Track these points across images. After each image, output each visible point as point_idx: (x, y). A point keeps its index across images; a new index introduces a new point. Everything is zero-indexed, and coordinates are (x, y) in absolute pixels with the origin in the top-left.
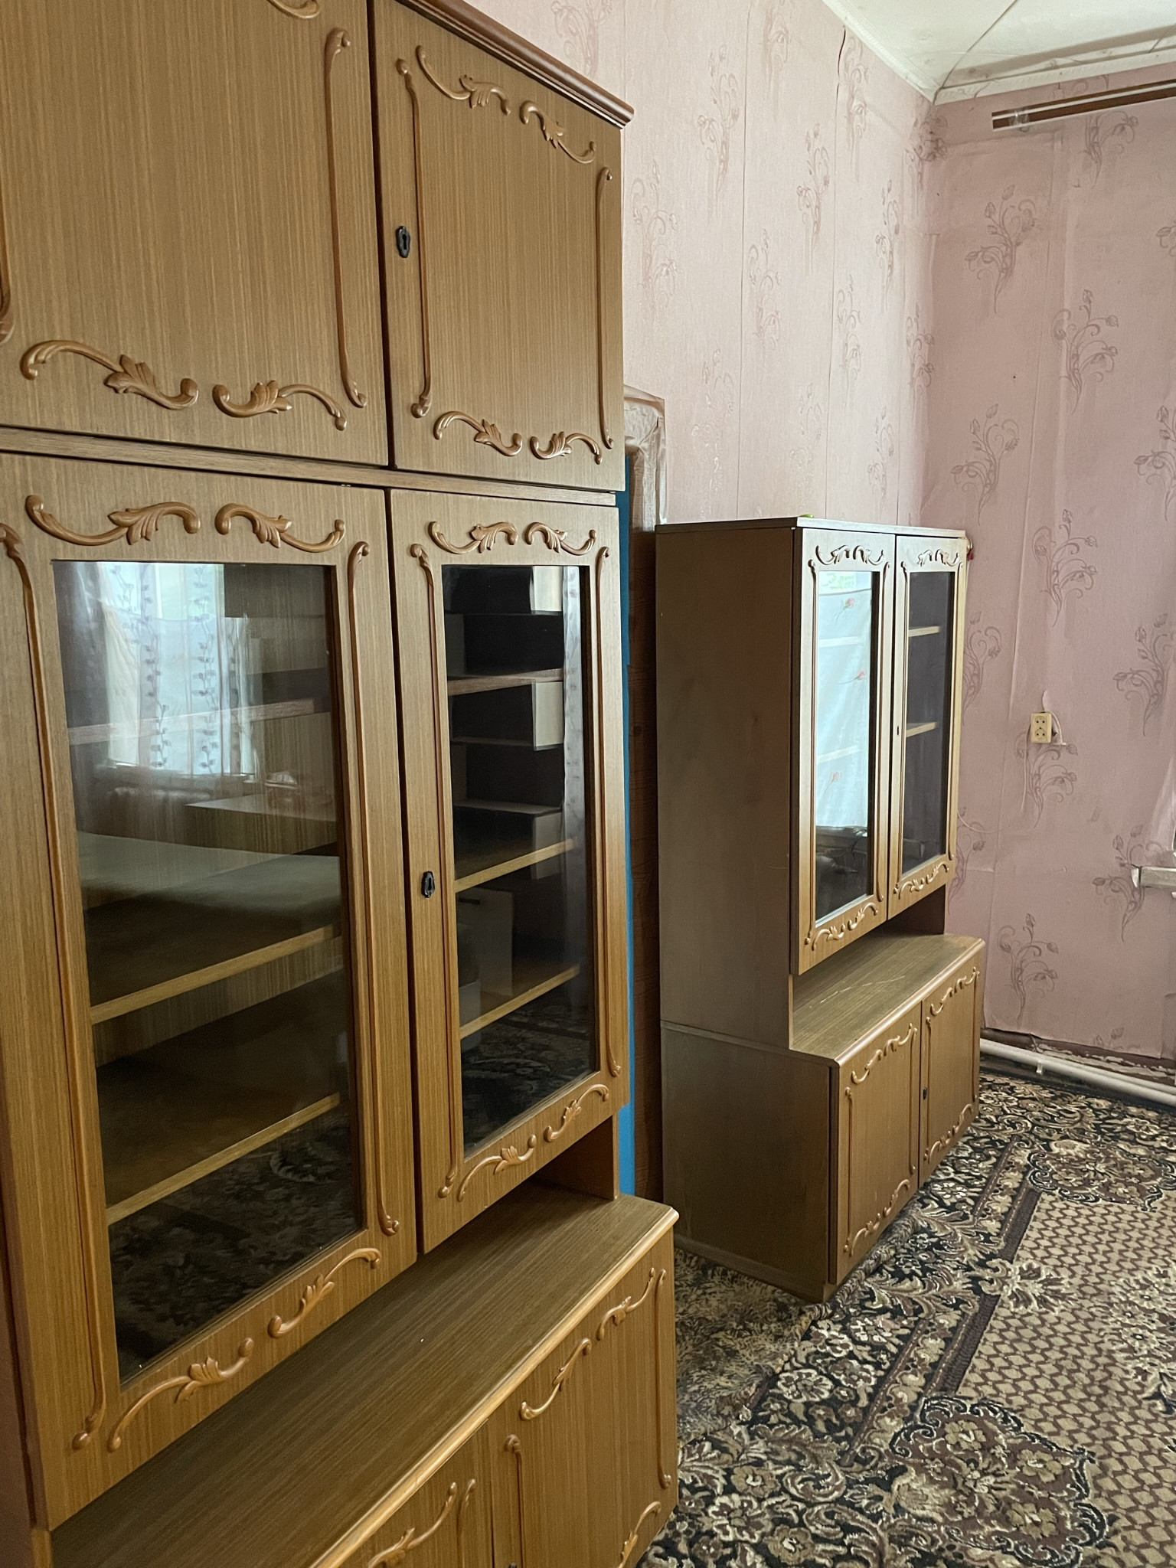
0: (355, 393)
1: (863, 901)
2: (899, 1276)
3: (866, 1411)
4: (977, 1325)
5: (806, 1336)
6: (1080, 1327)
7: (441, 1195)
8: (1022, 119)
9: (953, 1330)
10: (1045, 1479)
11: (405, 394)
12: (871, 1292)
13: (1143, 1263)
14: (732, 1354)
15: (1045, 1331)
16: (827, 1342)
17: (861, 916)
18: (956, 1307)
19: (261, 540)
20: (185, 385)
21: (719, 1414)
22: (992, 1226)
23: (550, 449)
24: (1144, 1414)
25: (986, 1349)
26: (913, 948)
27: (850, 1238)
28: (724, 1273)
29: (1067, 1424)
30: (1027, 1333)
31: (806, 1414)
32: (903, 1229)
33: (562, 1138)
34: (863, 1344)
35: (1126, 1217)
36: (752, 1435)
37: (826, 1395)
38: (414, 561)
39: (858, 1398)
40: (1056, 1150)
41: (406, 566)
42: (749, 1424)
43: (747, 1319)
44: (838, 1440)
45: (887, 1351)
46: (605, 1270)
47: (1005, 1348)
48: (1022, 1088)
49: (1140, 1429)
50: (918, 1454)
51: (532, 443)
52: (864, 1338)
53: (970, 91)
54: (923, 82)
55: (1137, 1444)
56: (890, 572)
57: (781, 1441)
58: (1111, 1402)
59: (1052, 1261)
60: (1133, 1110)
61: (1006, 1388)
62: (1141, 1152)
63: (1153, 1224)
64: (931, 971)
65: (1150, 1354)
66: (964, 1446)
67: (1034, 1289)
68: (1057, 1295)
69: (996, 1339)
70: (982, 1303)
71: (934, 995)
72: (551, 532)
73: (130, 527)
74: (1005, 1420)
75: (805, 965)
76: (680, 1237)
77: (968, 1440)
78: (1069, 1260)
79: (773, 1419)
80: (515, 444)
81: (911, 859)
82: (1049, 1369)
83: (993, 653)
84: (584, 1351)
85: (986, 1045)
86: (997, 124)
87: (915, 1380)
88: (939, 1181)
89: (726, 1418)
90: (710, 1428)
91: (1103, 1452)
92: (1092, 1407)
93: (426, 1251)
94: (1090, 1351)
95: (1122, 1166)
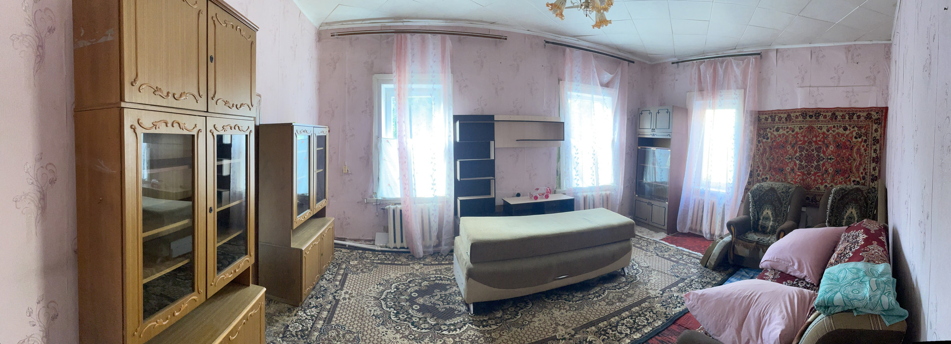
0: (201, 94)
1: (308, 211)
2: (317, 298)
3: (310, 331)
4: (335, 307)
5: (295, 315)
6: (357, 303)
7: (211, 285)
8: (337, 35)
9: (330, 309)
10: (351, 340)
11: (211, 95)
12: (310, 303)
13: (370, 286)
14: (277, 321)
15: (350, 305)
16: (300, 316)
17: (307, 214)
18: (330, 303)
19: (180, 128)
20: (168, 93)
21: (274, 336)
22: (338, 283)
23: (240, 107)
24: (371, 320)
25: (337, 312)
26: (318, 221)
27: (305, 291)
28: (275, 302)
29: (355, 326)
30: (346, 307)
31: (296, 334)
32: (318, 287)
33: (239, 271)
34: (309, 315)
35: (366, 276)
36: (283, 341)
37: (301, 329)
38: (211, 134)
39: (308, 328)
40: (351, 263)
41: (209, 134)
42: (282, 338)
43: (280, 313)
44: (304, 339)
45: (314, 316)
46: (249, 303)
47: (341, 311)
48: (343, 250)
49: (370, 324)
50: (322, 340)
51: (236, 106)
52: (309, 314)
53: (326, 28)
54: (317, 25)
55: (370, 327)
56: (312, 135)
57: (290, 341)
58: (364, 319)
59: (351, 289)
60: (367, 252)
61: (342, 320)
62: (369, 261)
63: (371, 277)
64: (323, 226)
65: (372, 306)
66: (333, 336)
67: (347, 296)
68: (352, 297)
69: (339, 309)
70: (336, 302)
71: (324, 232)
72: (240, 127)
73: (156, 125)
74: (342, 328)
75: (295, 227)
76: (267, 295)
77: (334, 334)
78: (354, 288)
79: (288, 336)
80: (233, 106)
81: (318, 200)
82: (351, 314)
83: (334, 153)
84: (244, 323)
85: (336, 241)
86: (332, 36)
87: (321, 322)
88: (326, 274)
89: (276, 337)
90: (272, 339)
91: (363, 331)
92: (360, 321)
93: (208, 298)
94: (359, 308)
95: (365, 265)
